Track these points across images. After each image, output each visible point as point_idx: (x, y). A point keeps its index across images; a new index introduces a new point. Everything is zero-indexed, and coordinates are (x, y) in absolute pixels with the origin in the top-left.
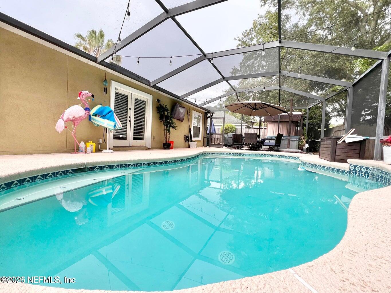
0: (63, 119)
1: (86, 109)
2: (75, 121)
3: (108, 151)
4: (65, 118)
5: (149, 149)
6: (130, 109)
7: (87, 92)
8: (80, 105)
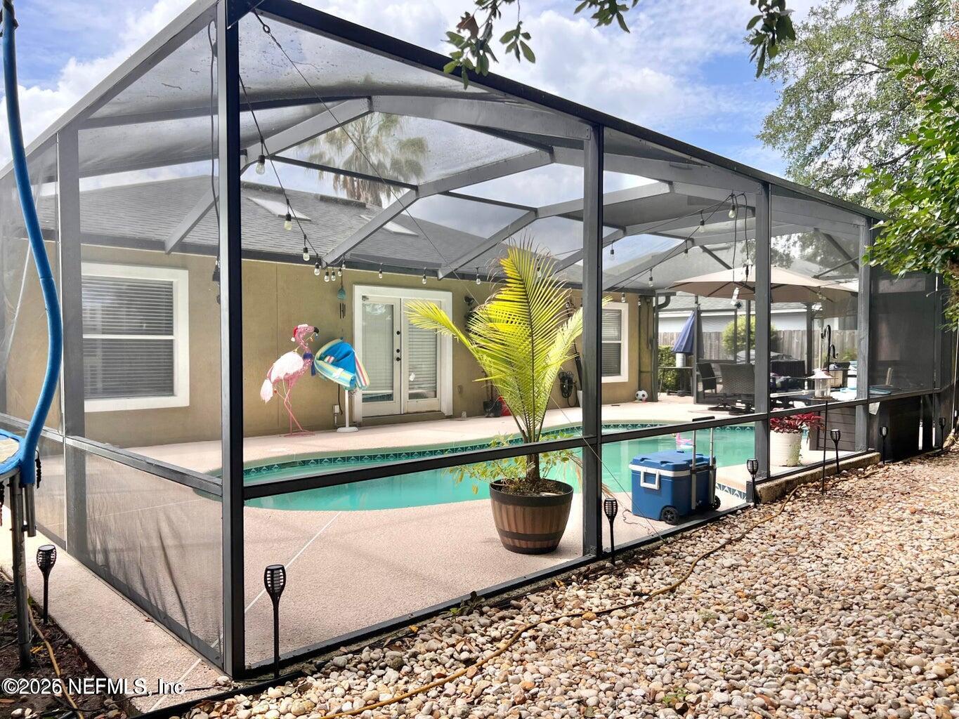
0: (270, 380)
1: (305, 357)
2: (289, 379)
3: (347, 429)
4: (273, 378)
5: (450, 417)
6: (398, 333)
7: (306, 325)
8: (296, 350)
